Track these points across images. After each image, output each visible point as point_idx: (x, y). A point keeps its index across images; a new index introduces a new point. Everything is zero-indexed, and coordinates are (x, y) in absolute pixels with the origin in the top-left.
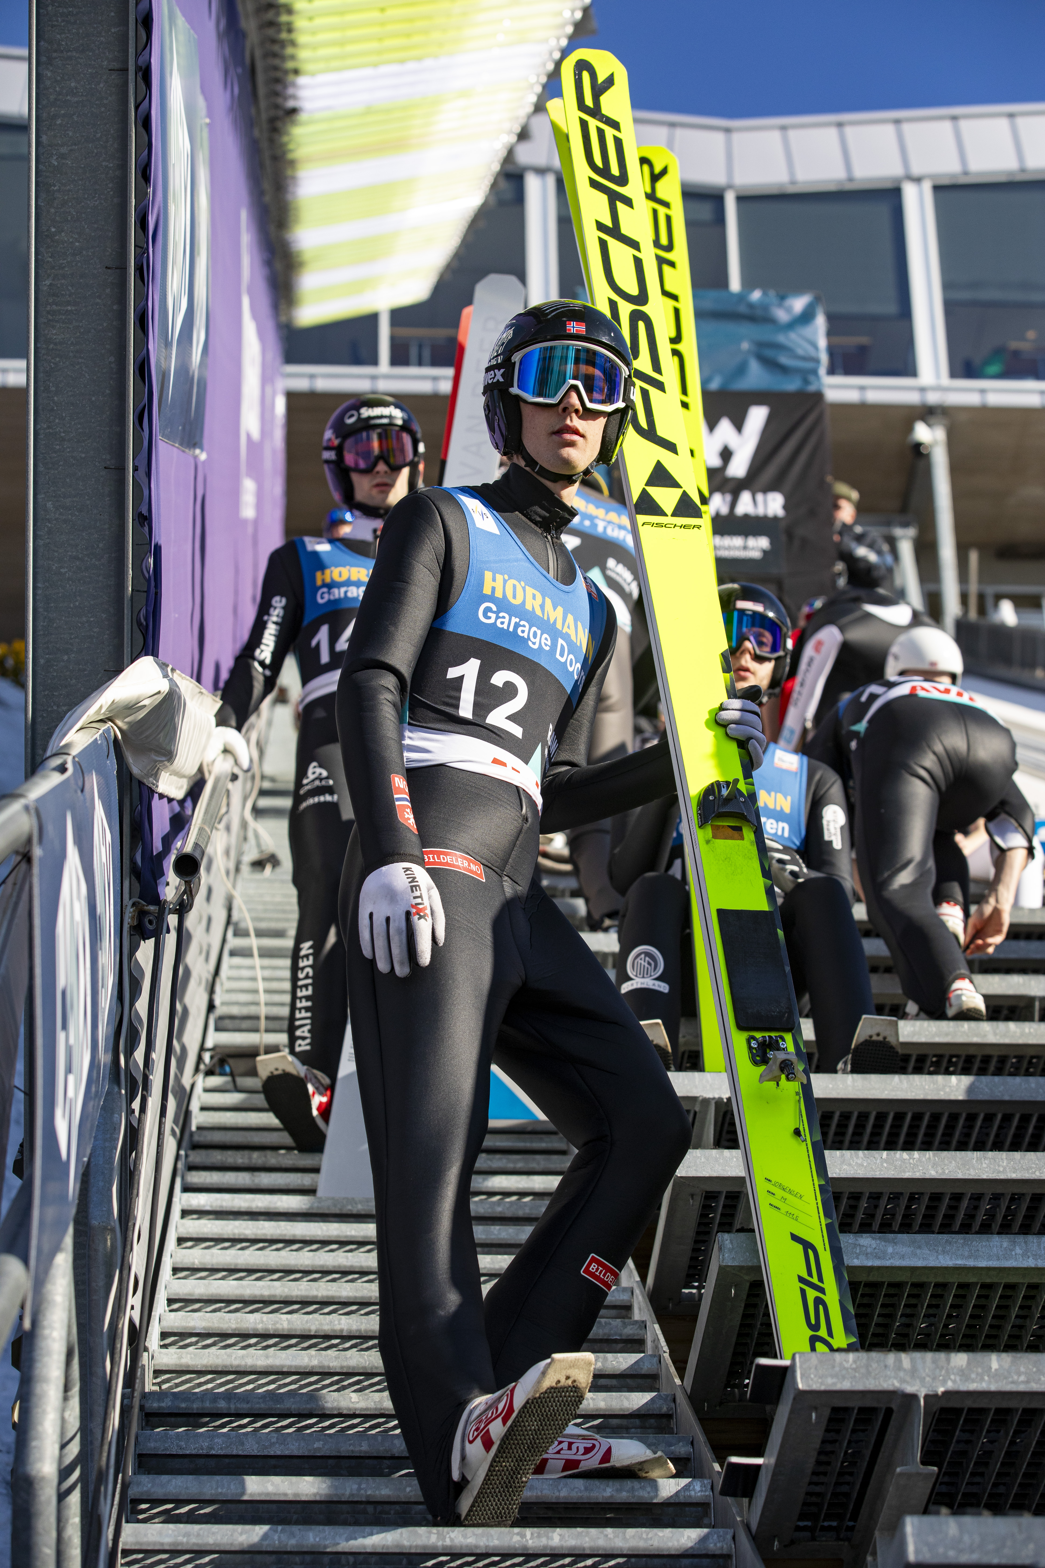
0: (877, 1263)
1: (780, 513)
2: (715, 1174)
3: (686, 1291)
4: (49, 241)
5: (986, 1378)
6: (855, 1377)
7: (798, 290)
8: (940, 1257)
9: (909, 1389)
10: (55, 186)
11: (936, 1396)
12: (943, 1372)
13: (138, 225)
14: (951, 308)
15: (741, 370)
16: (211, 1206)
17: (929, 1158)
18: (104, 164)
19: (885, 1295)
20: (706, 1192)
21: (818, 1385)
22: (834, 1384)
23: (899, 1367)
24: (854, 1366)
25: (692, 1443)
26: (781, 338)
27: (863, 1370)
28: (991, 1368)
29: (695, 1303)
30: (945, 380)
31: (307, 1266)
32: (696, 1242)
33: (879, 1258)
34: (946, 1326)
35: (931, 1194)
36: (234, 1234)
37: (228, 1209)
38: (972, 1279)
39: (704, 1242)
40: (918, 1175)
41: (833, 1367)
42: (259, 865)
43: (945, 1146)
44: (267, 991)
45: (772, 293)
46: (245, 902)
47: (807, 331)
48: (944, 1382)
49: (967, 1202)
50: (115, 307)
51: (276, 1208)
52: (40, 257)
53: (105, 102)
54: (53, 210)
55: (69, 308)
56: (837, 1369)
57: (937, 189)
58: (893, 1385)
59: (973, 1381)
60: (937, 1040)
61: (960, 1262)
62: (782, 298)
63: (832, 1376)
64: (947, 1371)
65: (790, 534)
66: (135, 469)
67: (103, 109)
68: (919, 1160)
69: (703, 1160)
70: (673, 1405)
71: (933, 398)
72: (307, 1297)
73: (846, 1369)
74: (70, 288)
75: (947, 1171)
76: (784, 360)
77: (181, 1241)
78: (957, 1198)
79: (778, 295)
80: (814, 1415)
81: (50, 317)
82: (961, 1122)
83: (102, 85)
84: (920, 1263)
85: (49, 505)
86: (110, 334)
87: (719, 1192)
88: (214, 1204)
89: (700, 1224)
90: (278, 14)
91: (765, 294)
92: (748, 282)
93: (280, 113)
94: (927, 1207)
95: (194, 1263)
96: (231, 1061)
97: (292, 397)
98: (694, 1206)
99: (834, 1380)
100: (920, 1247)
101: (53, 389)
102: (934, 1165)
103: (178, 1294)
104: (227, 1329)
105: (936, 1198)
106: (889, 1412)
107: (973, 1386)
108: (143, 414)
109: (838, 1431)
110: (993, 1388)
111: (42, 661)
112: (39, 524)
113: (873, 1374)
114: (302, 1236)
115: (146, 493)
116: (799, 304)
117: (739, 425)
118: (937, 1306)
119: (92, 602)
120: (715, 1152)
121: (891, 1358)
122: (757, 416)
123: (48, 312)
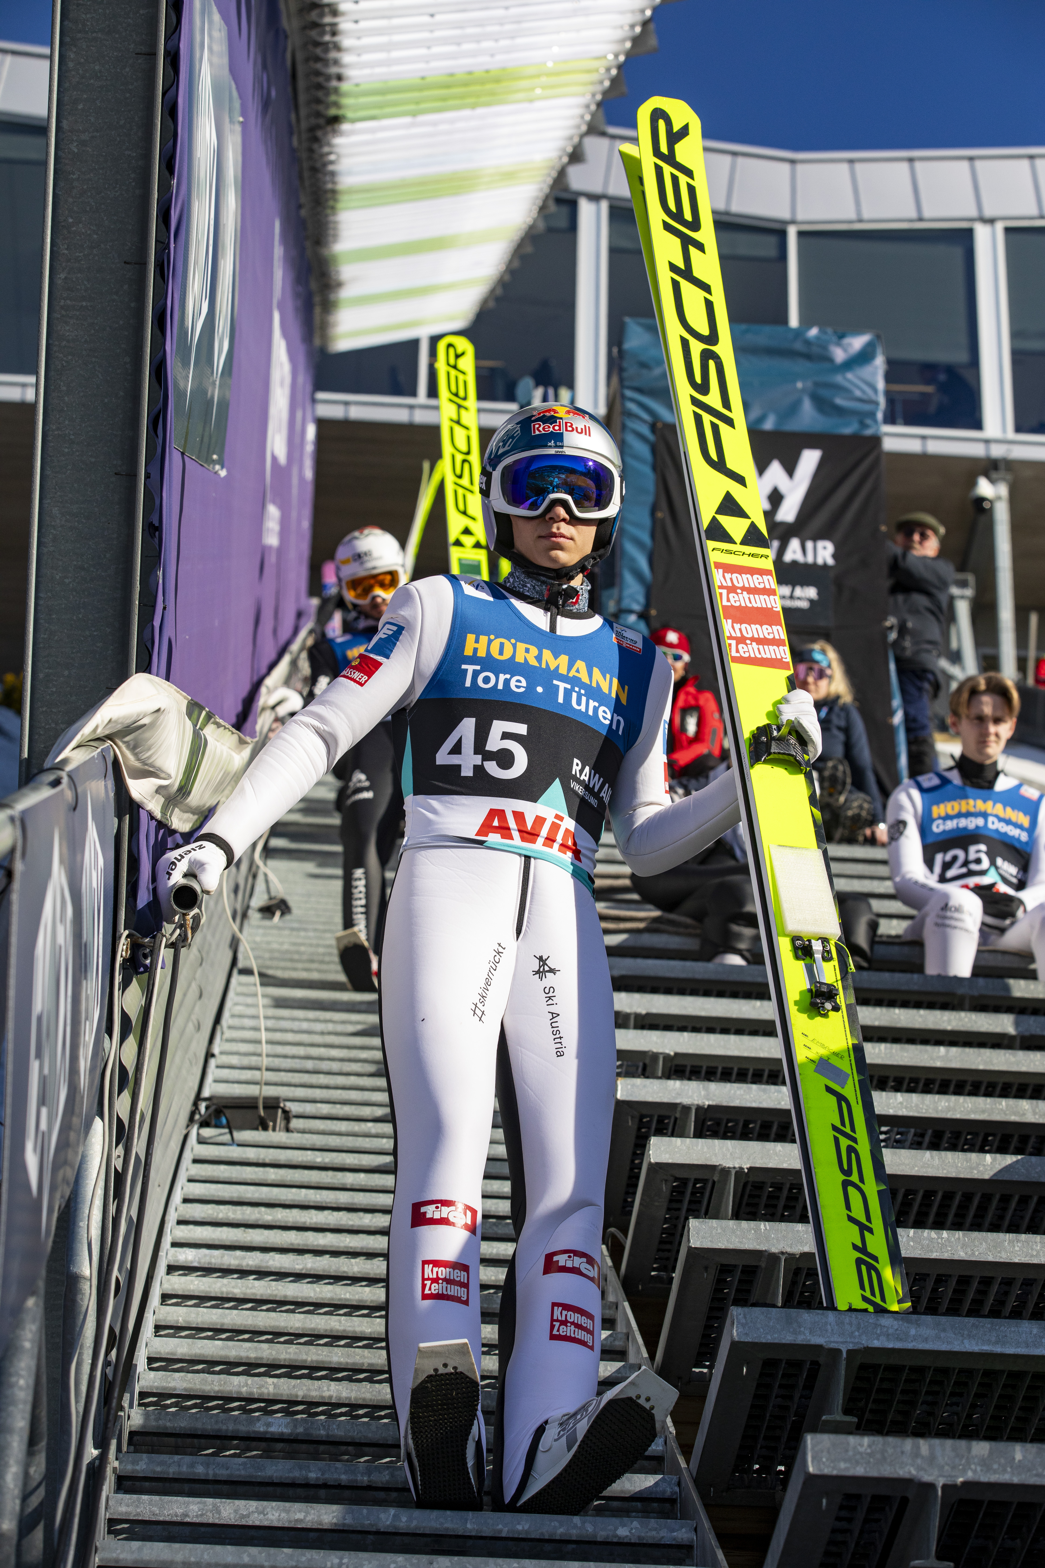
0: (898, 1345)
1: (830, 561)
2: (731, 1247)
3: (697, 1370)
4: (65, 232)
5: (1009, 1469)
6: (869, 1462)
7: (858, 331)
8: (966, 1341)
9: (927, 1478)
10: (74, 174)
11: (954, 1486)
12: (963, 1461)
13: (161, 220)
14: (1019, 358)
15: (794, 408)
16: (199, 1263)
17: (959, 1238)
18: (127, 152)
19: (906, 1381)
20: (722, 1265)
21: (830, 1469)
22: (847, 1469)
23: (916, 1454)
24: (869, 1451)
25: (696, 1530)
26: (839, 379)
27: (878, 1456)
28: (1014, 1459)
29: (705, 1381)
30: (1011, 434)
31: (298, 1328)
32: (709, 1318)
33: (901, 1340)
34: (969, 1416)
35: (960, 1276)
36: (222, 1293)
37: (216, 1266)
38: (998, 1367)
39: (718, 1318)
40: (946, 1256)
41: (847, 1451)
42: (267, 911)
43: (976, 1227)
44: (269, 1042)
45: (830, 330)
46: (252, 949)
47: (865, 372)
48: (964, 1471)
49: (997, 1287)
50: (133, 305)
51: (267, 1267)
52: (55, 249)
53: (130, 87)
54: (71, 200)
55: (84, 304)
56: (851, 1453)
57: (1009, 231)
58: (910, 1472)
59: (995, 1472)
60: (973, 1116)
61: (986, 1348)
62: (841, 336)
63: (845, 1461)
64: (968, 1458)
65: (839, 583)
66: (147, 476)
67: (128, 95)
68: (948, 1240)
69: (719, 1231)
70: (677, 1489)
71: (997, 451)
72: (296, 1360)
73: (861, 1453)
74: (86, 283)
75: (977, 1253)
76: (839, 401)
77: (165, 1297)
78: (986, 1282)
79: (835, 332)
80: (824, 1501)
81: (63, 312)
82: (995, 1203)
83: (127, 69)
84: (944, 1347)
85: (55, 511)
86: (126, 333)
87: (735, 1266)
88: (203, 1261)
89: (713, 1299)
90: (322, 15)
91: (822, 331)
92: (806, 320)
93: (321, 121)
94: (955, 1291)
95: (177, 1321)
96: (228, 1112)
97: (322, 424)
98: (708, 1279)
99: (848, 1465)
100: (944, 1330)
101: (64, 388)
102: (964, 1246)
103: (160, 1353)
104: (209, 1391)
105: (964, 1281)
106: (904, 1501)
107: (993, 1478)
108: (158, 419)
109: (850, 1520)
110: (1016, 1480)
111: (41, 676)
112: (43, 530)
113: (889, 1460)
114: (294, 1297)
115: (157, 502)
116: (857, 343)
117: (790, 469)
118: (961, 1395)
119: (97, 615)
120: (732, 1223)
121: (908, 1444)
122: (810, 459)
123: (62, 308)
